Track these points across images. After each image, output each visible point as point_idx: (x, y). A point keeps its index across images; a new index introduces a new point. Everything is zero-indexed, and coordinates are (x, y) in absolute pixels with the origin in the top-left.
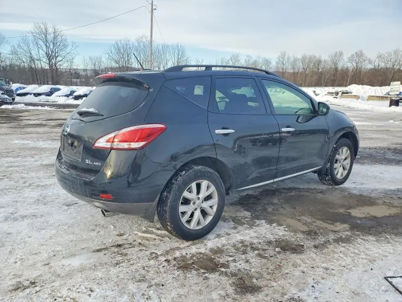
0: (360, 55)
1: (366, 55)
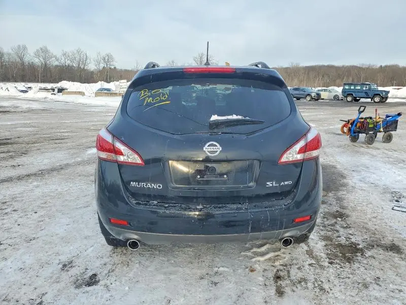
0: (44, 51)
1: (51, 51)
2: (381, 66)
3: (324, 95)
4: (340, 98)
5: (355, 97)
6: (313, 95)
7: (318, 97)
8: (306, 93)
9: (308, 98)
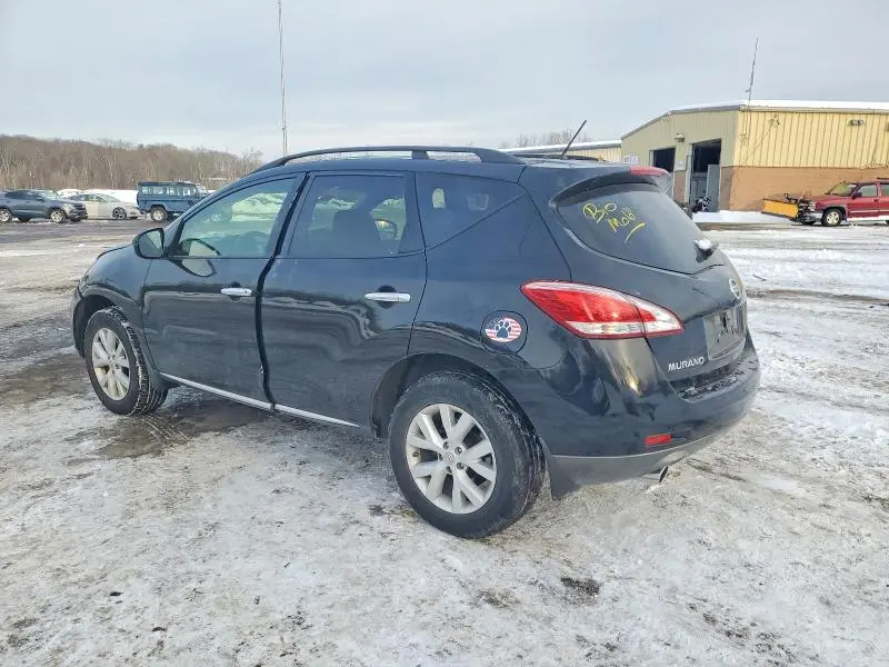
2: (141, 146)
3: (92, 209)
4: (129, 215)
5: (169, 213)
6: (67, 209)
7: (79, 215)
8: (48, 205)
9: (56, 217)
